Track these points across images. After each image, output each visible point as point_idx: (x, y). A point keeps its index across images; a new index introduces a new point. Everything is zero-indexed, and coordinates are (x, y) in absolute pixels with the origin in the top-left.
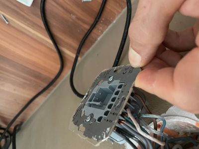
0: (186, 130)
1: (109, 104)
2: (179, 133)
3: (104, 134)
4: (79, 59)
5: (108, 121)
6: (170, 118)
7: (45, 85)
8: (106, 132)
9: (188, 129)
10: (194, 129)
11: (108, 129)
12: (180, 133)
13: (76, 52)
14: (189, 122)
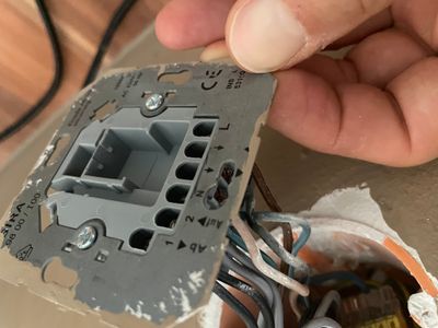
0: (350, 254)
1: (167, 186)
2: (332, 261)
3: (179, 295)
4: (107, 60)
5: (182, 245)
6: (321, 223)
7: (10, 120)
8: (186, 287)
9: (356, 254)
10: (370, 254)
11: (196, 277)
12: (336, 261)
13: (98, 39)
14: (368, 237)
